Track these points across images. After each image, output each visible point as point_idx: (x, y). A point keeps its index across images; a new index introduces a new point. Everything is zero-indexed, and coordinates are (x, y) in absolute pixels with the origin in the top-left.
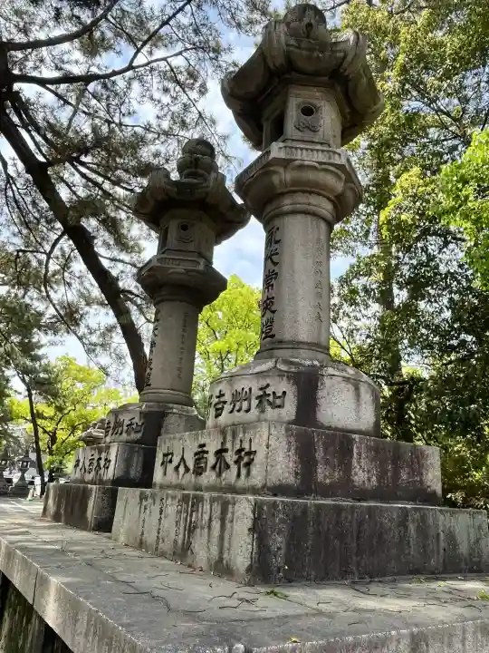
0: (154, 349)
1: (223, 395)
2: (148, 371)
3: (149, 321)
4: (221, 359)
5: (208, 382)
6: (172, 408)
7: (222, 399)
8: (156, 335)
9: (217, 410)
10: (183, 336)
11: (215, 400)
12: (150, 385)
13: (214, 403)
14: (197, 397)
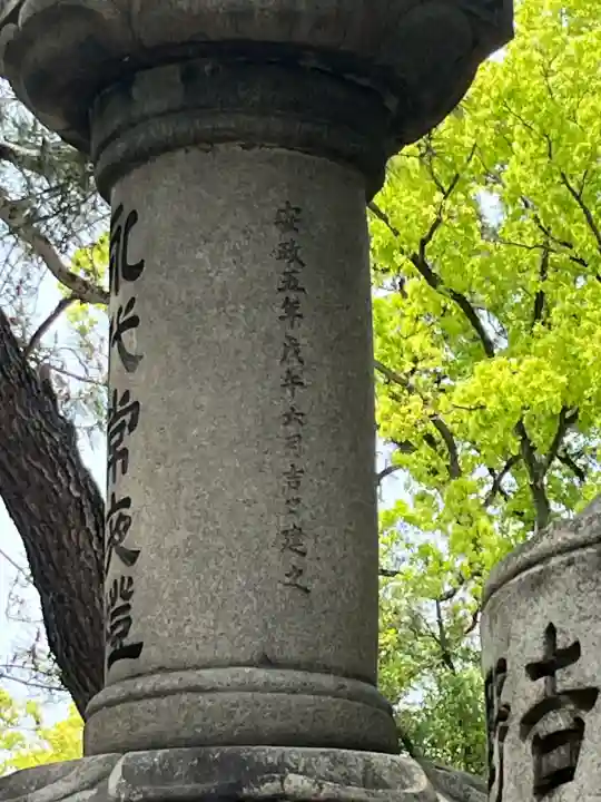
0: (131, 441)
1: (574, 652)
2: (116, 568)
3: (80, 290)
4: (529, 460)
5: (467, 598)
6: (280, 769)
7: (566, 679)
8: (129, 361)
9: (544, 745)
10: (292, 345)
11: (524, 692)
12: (134, 651)
13: (520, 708)
14: (415, 699)
